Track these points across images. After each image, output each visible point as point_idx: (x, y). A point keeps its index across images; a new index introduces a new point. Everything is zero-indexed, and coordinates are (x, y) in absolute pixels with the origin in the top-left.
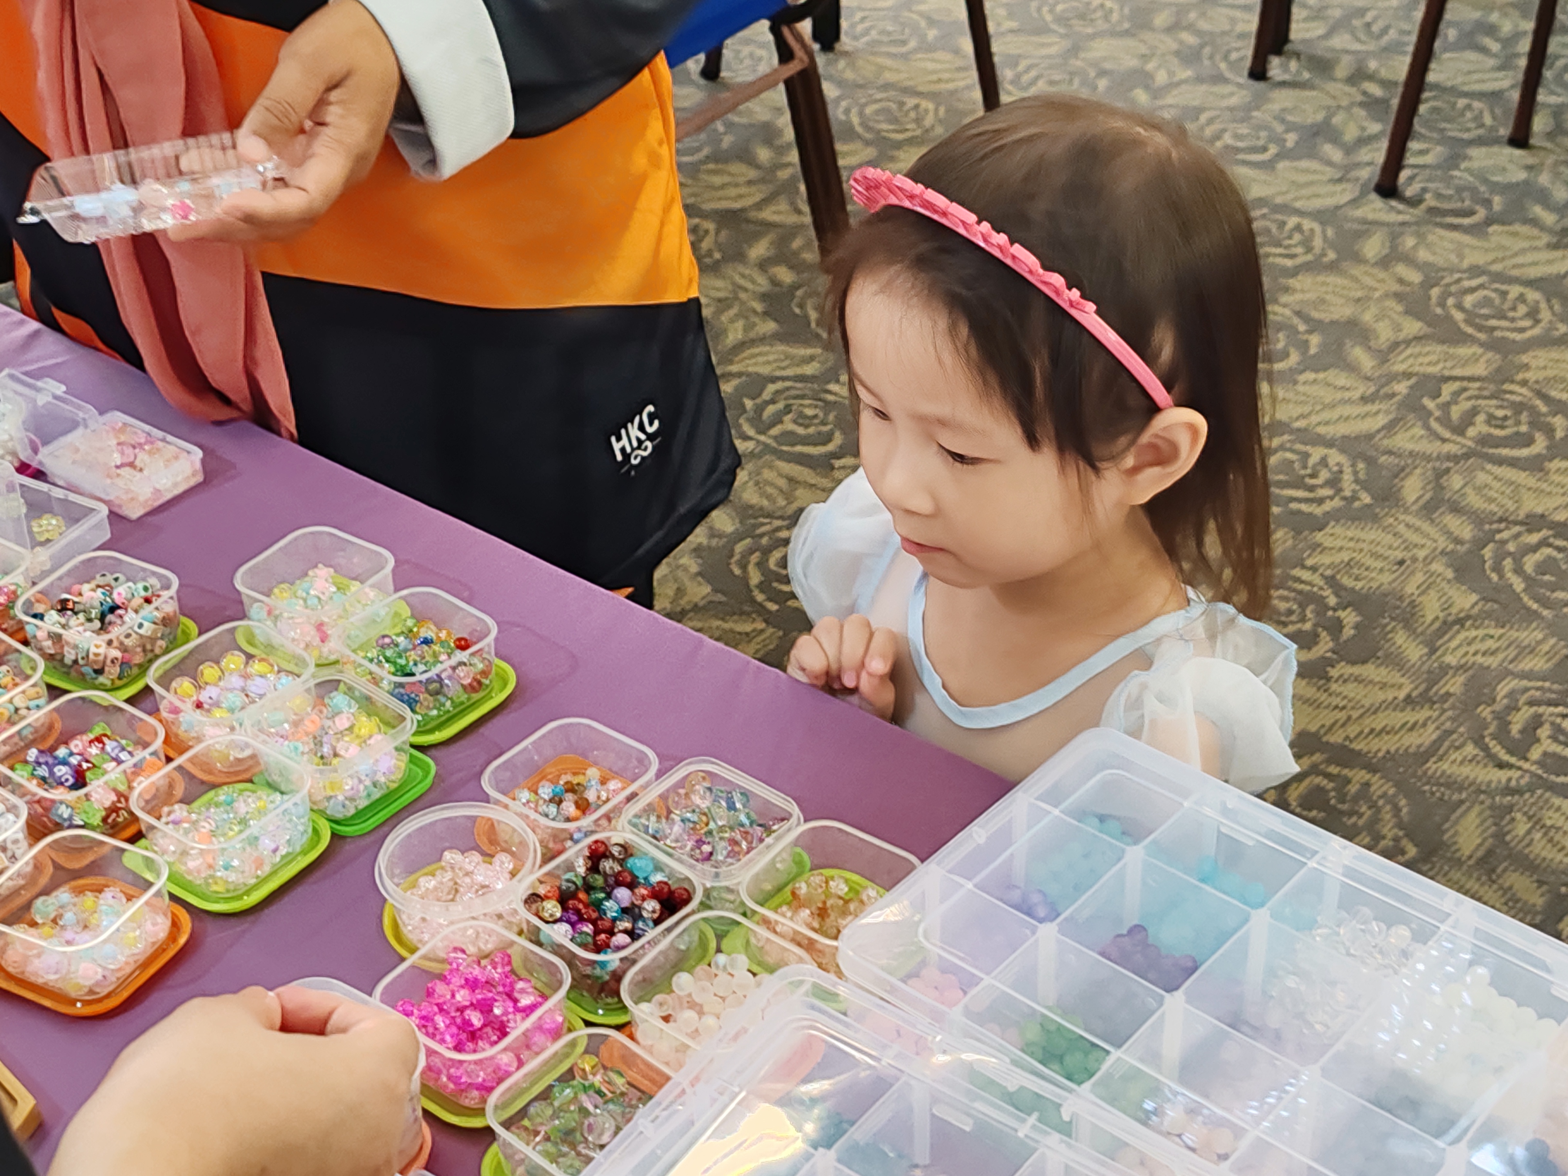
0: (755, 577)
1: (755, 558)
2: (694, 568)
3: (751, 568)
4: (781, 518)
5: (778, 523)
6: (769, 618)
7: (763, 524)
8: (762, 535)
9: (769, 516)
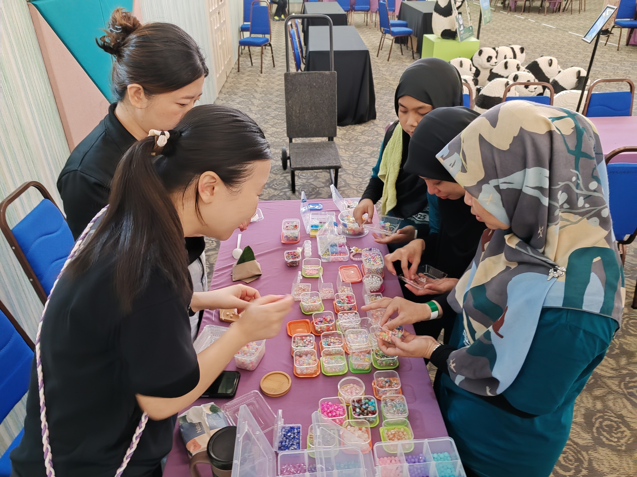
0: (597, 425)
1: (601, 420)
2: (583, 413)
3: (598, 421)
4: (614, 414)
5: (613, 415)
6: (594, 438)
7: (608, 413)
8: (606, 415)
9: (612, 411)
